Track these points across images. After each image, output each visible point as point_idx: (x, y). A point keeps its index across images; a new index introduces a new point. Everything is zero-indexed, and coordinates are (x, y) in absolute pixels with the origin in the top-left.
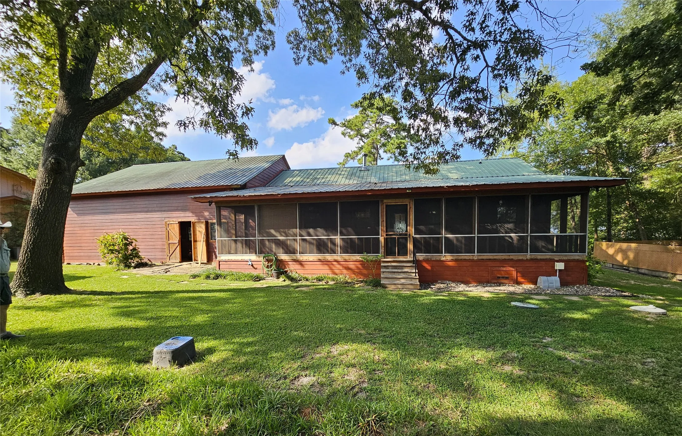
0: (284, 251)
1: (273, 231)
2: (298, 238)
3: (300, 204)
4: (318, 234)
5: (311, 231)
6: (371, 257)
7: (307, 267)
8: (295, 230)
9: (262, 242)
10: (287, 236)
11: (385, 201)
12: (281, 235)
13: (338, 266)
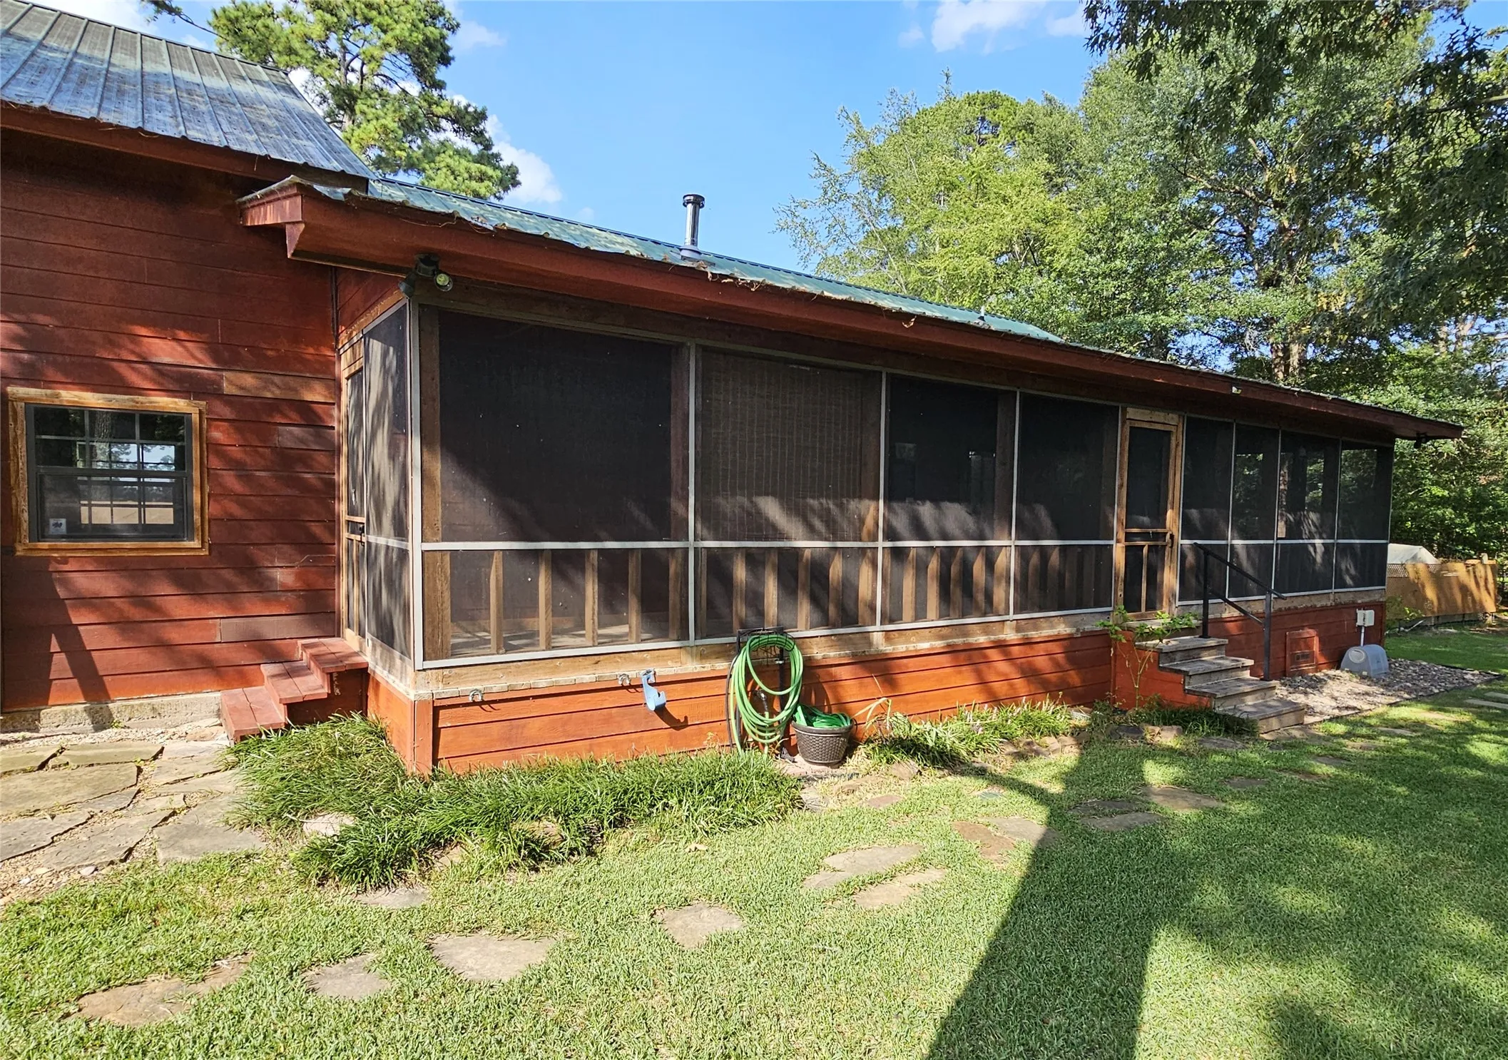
0: (817, 617)
1: (771, 509)
2: (881, 544)
3: (894, 381)
4: (951, 526)
5: (926, 511)
6: (1092, 620)
7: (907, 683)
8: (872, 504)
9: (717, 565)
10: (835, 534)
11: (1132, 413)
12: (812, 533)
13: (1004, 667)
